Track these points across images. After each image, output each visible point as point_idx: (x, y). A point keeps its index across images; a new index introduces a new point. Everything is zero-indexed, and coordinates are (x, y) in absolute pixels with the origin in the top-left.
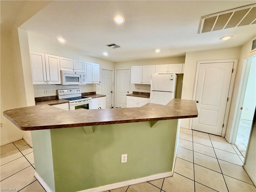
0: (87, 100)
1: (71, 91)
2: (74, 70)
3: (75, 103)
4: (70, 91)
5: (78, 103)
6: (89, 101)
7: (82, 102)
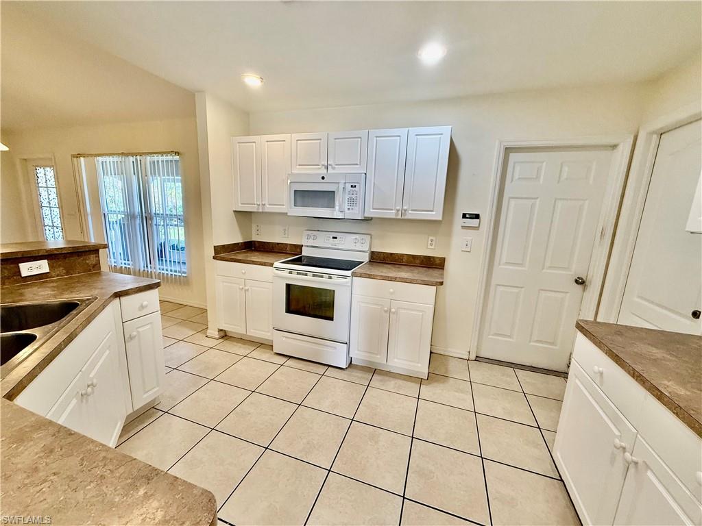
0: (330, 278)
1: (336, 238)
2: (329, 167)
3: (286, 274)
4: (333, 238)
5: (294, 275)
6: (335, 280)
7: (310, 277)
